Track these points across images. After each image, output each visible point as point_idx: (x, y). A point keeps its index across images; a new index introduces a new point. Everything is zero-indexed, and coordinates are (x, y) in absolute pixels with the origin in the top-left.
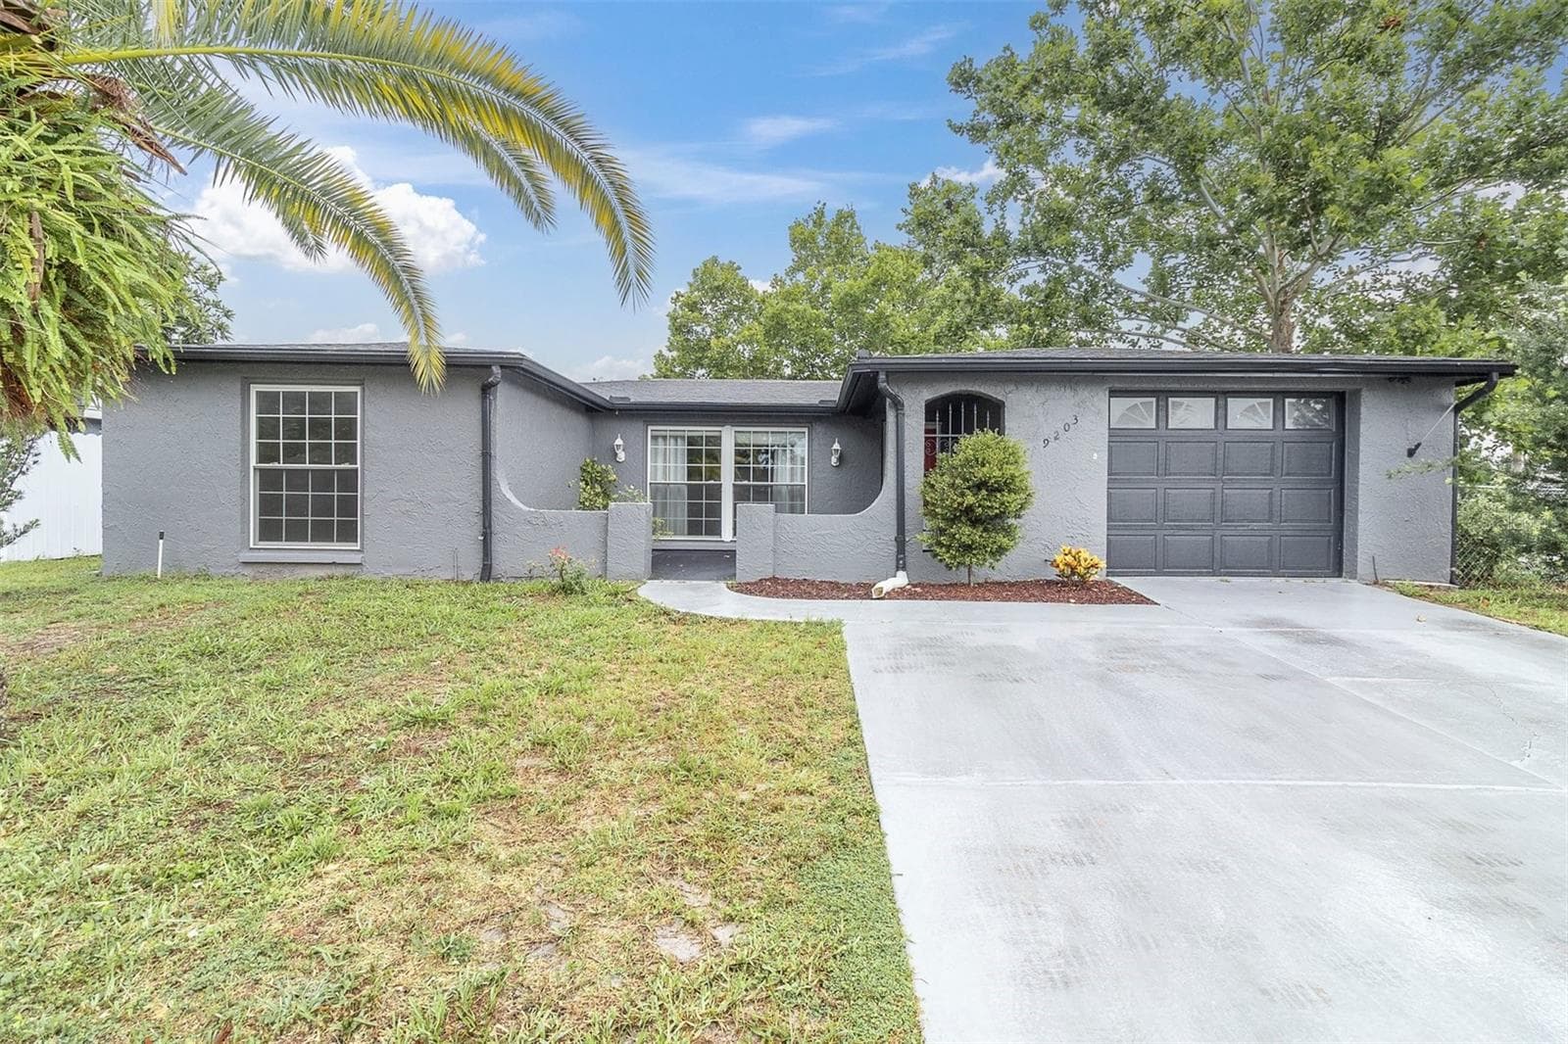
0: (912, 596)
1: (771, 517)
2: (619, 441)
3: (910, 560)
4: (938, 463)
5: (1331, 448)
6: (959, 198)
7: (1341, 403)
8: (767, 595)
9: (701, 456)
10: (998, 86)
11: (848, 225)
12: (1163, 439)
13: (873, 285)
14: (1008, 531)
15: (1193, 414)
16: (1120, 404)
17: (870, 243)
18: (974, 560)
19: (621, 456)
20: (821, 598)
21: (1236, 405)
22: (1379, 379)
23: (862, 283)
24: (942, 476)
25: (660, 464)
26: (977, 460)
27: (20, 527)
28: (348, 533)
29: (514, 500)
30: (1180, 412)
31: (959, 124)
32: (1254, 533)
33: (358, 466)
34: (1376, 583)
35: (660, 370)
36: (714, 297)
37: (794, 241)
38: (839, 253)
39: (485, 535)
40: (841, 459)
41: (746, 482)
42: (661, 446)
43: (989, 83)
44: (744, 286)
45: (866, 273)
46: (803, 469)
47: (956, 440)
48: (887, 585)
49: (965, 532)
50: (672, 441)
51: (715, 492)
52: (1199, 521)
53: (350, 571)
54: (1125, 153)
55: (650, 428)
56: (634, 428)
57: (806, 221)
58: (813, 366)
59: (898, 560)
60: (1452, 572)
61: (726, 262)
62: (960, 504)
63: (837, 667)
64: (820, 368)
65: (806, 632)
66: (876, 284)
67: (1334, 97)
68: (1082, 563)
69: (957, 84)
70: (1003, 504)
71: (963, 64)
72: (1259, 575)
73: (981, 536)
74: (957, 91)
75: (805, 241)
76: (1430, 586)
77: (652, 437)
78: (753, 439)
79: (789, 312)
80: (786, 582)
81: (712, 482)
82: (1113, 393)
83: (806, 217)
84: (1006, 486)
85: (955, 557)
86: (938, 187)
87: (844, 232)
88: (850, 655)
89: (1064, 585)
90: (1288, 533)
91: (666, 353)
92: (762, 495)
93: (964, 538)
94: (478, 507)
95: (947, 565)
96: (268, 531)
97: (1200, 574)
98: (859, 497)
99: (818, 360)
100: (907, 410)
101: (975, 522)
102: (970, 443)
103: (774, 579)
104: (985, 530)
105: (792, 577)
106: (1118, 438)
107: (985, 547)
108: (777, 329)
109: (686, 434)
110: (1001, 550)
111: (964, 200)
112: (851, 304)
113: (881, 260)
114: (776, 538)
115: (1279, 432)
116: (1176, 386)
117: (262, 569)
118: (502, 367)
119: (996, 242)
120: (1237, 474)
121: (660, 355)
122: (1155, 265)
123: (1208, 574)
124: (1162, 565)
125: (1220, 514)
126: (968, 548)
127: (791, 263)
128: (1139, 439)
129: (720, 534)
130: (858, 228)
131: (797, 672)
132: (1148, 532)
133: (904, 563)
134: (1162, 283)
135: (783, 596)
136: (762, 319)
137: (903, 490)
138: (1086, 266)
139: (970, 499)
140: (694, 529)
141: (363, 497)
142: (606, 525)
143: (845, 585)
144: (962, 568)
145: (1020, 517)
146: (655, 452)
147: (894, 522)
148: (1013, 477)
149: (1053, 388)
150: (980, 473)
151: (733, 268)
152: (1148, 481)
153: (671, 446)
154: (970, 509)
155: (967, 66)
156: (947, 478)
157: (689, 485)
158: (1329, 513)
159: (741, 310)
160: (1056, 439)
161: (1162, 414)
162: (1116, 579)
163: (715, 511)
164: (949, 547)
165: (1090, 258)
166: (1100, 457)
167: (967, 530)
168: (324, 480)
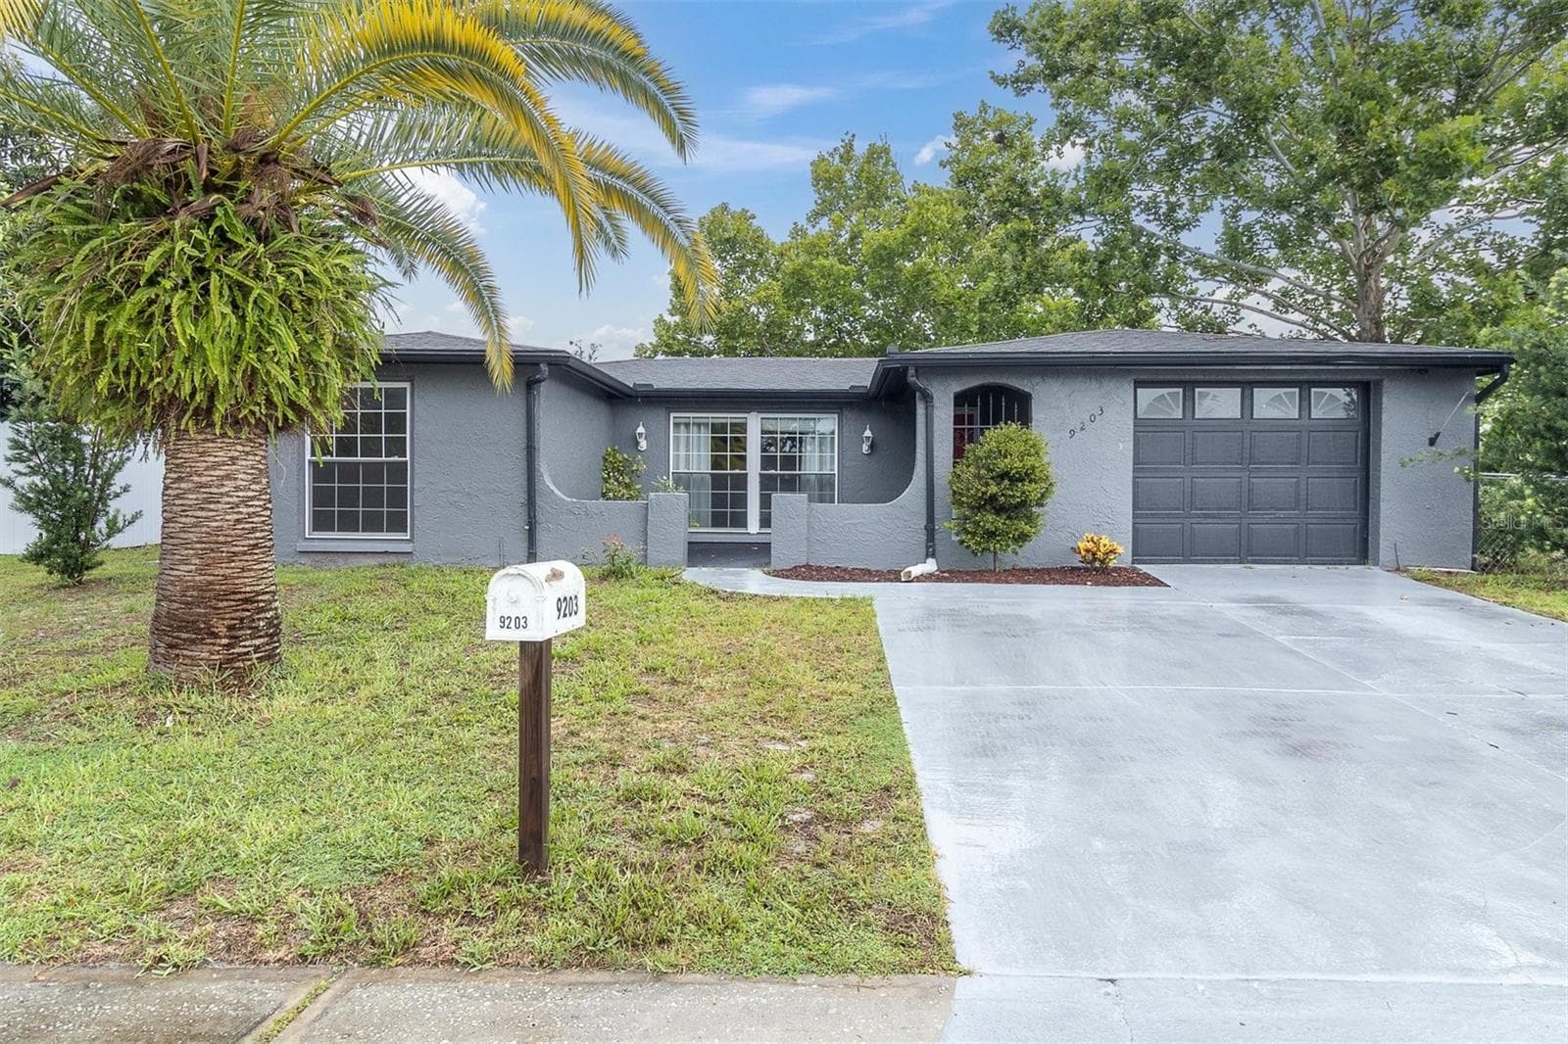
0: (939, 579)
1: (805, 506)
2: (641, 429)
3: (939, 548)
4: (966, 454)
5: (1357, 436)
6: (1013, 130)
7: (1367, 393)
8: (803, 579)
9: (727, 445)
10: (1044, 36)
11: (882, 161)
12: (1191, 428)
13: (912, 235)
14: (1030, 519)
15: (1220, 404)
16: (1146, 395)
17: (908, 184)
18: (998, 546)
19: (643, 444)
20: (854, 580)
21: (1262, 395)
22: (1400, 370)
23: (899, 232)
24: (968, 467)
25: (682, 453)
26: (1000, 452)
27: (129, 517)
28: (398, 523)
29: (556, 491)
30: (1207, 402)
31: (1002, 75)
32: (1280, 521)
33: (408, 458)
34: (1398, 569)
35: (660, 337)
36: (724, 251)
37: (816, 180)
38: (870, 197)
39: (530, 524)
40: (872, 447)
41: (773, 472)
42: (683, 434)
43: (1035, 32)
44: (759, 237)
45: (902, 221)
46: (832, 457)
47: (982, 433)
48: (916, 570)
49: (990, 520)
50: (695, 428)
51: (741, 482)
52: (1225, 509)
53: (402, 559)
54: (1186, 104)
55: (672, 415)
56: (656, 416)
57: (831, 155)
58: (840, 331)
59: (928, 548)
60: (1474, 560)
61: (739, 210)
62: (984, 493)
63: (868, 626)
64: (849, 333)
65: (841, 605)
66: (916, 233)
67: (1412, 48)
68: (1102, 548)
69: (999, 34)
70: (1024, 493)
71: (1005, 12)
72: (1286, 563)
73: (1004, 524)
74: (1000, 41)
75: (829, 181)
76: (1449, 573)
77: (675, 424)
78: (780, 426)
79: (812, 267)
80: (819, 569)
81: (737, 471)
82: (1138, 384)
83: (831, 151)
84: (1026, 476)
85: (979, 544)
86: (990, 116)
87: (877, 171)
88: (879, 621)
89: (1087, 570)
90: (1314, 521)
91: (668, 318)
92: (791, 484)
93: (988, 526)
94: (523, 498)
95: (973, 552)
96: (321, 522)
97: (1227, 562)
98: (890, 486)
99: (846, 324)
100: (936, 402)
101: (999, 510)
102: (995, 436)
103: (808, 567)
104: (1009, 518)
105: (825, 565)
106: (1142, 427)
107: (1008, 533)
108: (799, 287)
109: (710, 421)
110: (1023, 537)
111: (1019, 132)
112: (885, 257)
113: (921, 206)
114: (810, 527)
115: (1305, 421)
116: (1200, 377)
117: (318, 557)
118: (549, 364)
119: (1046, 202)
120: (1263, 463)
121: (660, 321)
122: (1226, 224)
123: (1234, 562)
124: (1189, 552)
125: (1248, 503)
126: (991, 535)
127: (814, 207)
128: (1166, 429)
129: (745, 526)
130: (894, 165)
131: (836, 631)
132: (1177, 521)
133: (934, 551)
134: (1236, 243)
135: (818, 580)
136: (779, 276)
137: (933, 480)
138: (1148, 226)
139: (993, 489)
140: (718, 520)
141: (412, 488)
142: (646, 515)
143: (877, 571)
144: (986, 553)
145: (1042, 506)
146: (677, 439)
147: (924, 511)
148: (1033, 468)
149: (1080, 379)
150: (1002, 464)
151: (745, 216)
152: (1175, 470)
153: (694, 434)
154: (993, 498)
155: (1010, 15)
156: (972, 469)
157: (712, 474)
158: (1355, 501)
159: (755, 264)
160: (1082, 429)
161: (1189, 404)
162: (1139, 566)
163: (741, 501)
164: (974, 534)
165: (1152, 217)
166: (1127, 447)
167: (990, 517)
168: (374, 472)
